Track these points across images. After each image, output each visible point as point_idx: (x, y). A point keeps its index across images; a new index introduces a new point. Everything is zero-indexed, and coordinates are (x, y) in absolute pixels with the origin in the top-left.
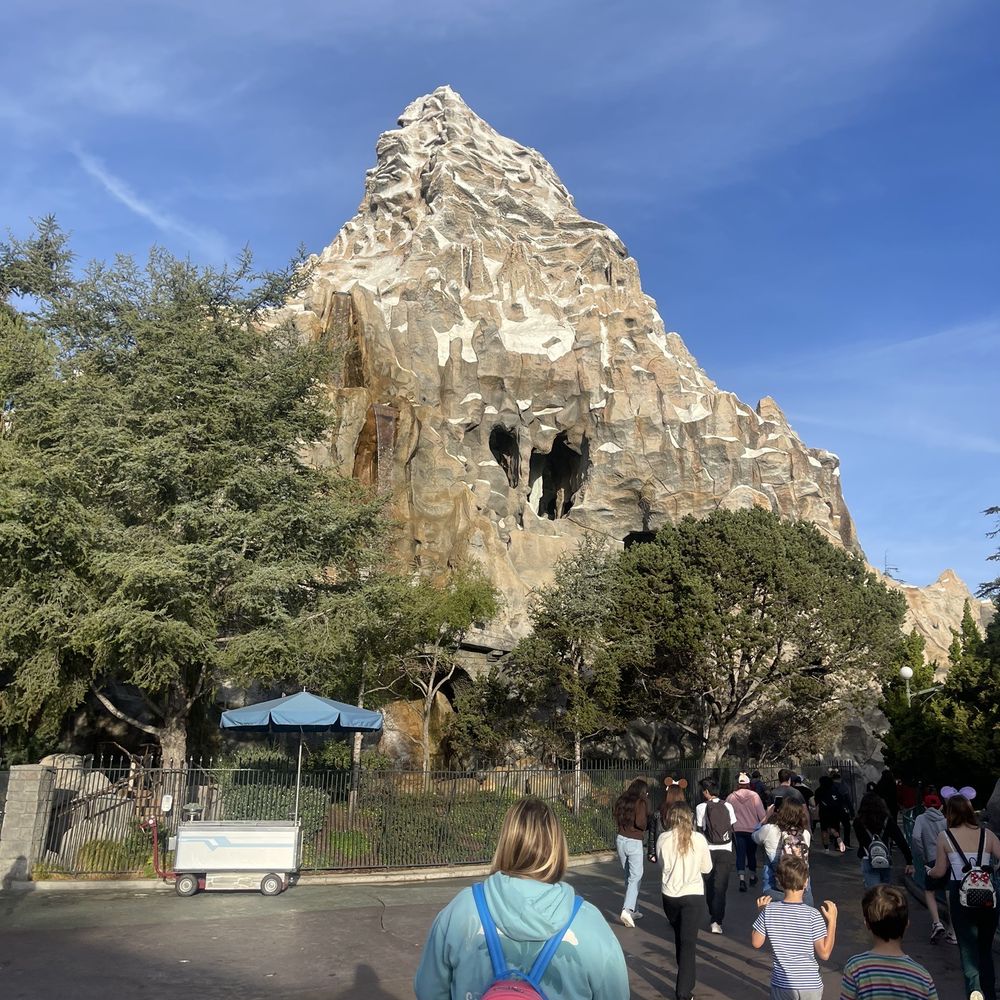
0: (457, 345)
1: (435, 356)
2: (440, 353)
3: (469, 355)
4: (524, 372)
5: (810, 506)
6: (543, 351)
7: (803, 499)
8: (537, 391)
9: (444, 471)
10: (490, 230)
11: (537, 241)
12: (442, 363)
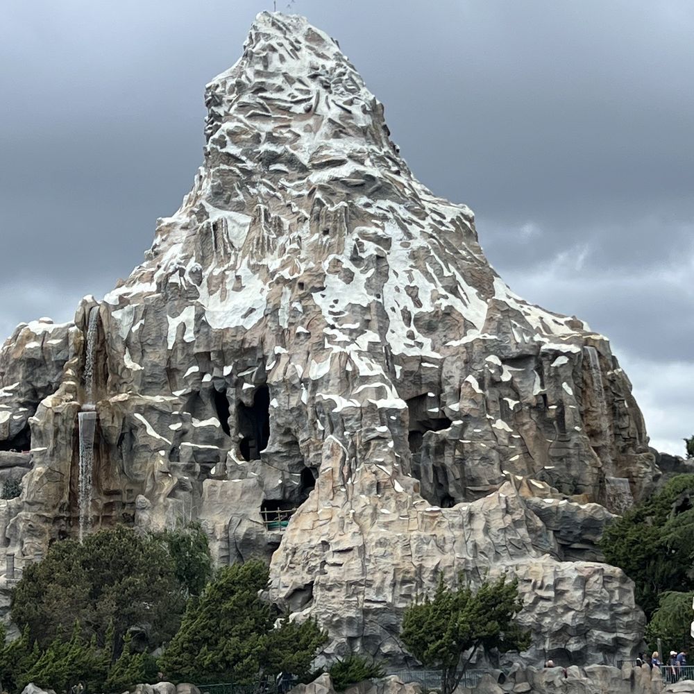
0: (183, 328)
1: (166, 342)
2: (169, 339)
3: (189, 337)
4: (224, 345)
5: (372, 449)
6: (241, 322)
7: (368, 443)
8: (237, 357)
9: (145, 446)
10: (254, 188)
11: (294, 188)
12: (170, 347)
